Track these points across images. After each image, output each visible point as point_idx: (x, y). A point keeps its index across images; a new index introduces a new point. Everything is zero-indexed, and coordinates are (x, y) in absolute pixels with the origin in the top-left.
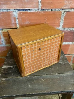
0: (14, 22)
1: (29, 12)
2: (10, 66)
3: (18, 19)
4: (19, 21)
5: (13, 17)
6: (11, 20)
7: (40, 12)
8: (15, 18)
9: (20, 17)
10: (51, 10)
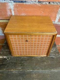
0: (10, 13)
1: (26, 4)
2: (5, 57)
3: (14, 10)
4: (15, 13)
5: (9, 8)
6: (6, 12)
7: (36, 5)
8: (11, 10)
9: (16, 9)
10: (49, 3)
